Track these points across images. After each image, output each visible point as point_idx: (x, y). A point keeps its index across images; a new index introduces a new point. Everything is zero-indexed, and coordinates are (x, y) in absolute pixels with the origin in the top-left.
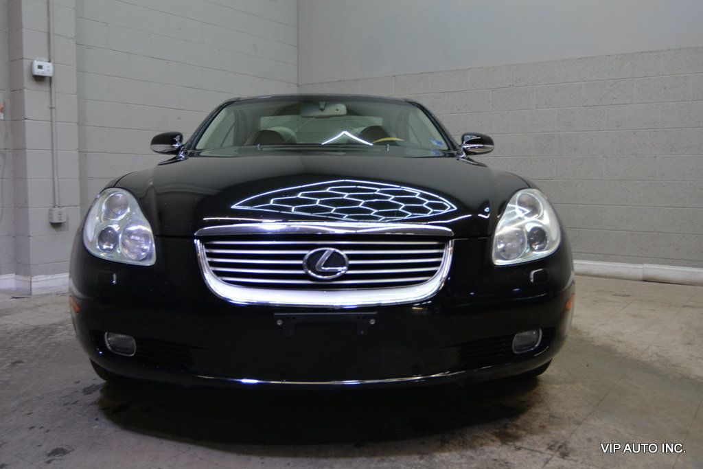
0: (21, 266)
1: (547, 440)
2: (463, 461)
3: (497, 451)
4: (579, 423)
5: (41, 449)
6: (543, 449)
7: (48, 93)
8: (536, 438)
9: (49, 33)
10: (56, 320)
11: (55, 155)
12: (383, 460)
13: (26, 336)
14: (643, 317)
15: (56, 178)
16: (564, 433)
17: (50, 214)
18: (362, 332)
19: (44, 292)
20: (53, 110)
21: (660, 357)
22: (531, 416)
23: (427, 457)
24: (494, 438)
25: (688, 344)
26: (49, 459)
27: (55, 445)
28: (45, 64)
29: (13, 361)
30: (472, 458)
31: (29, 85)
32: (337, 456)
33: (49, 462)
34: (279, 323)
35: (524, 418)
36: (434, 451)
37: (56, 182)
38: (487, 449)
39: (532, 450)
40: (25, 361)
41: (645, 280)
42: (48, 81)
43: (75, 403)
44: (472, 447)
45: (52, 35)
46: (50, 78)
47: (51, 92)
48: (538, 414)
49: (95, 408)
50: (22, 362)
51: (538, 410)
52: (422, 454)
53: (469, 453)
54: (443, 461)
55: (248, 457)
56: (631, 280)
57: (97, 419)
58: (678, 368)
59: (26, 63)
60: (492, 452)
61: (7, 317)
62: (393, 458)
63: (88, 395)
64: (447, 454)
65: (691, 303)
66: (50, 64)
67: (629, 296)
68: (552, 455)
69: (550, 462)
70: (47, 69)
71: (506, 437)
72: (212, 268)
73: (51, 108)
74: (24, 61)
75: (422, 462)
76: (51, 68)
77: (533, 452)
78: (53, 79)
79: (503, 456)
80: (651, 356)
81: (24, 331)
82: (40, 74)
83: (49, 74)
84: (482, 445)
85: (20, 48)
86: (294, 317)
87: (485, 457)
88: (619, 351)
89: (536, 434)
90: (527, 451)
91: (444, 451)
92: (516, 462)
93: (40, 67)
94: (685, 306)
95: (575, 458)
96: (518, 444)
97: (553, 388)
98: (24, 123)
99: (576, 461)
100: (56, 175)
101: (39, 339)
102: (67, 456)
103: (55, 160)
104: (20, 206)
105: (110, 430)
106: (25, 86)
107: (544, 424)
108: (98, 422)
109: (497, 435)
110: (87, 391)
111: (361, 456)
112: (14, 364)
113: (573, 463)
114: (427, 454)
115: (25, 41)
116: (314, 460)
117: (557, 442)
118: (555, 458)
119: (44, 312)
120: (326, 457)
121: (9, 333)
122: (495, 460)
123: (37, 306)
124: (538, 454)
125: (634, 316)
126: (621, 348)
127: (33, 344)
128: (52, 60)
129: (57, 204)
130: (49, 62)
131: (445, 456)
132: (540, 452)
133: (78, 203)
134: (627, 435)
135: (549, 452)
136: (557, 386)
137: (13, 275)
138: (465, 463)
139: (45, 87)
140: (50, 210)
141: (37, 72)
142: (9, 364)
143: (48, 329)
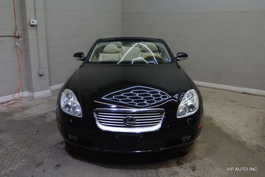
0: (30, 88)
1: (190, 165)
2: (166, 171)
3: (175, 168)
4: (201, 159)
5: (53, 165)
6: (188, 168)
7: (36, 30)
8: (187, 164)
9: (35, 9)
10: (45, 112)
11: (39, 51)
12: (144, 171)
13: (37, 119)
14: (235, 113)
15: (40, 59)
16: (196, 162)
17: (39, 71)
18: (139, 140)
19: (38, 97)
20: (38, 36)
21: (235, 132)
22: (188, 156)
23: (156, 170)
24: (176, 164)
25: (246, 126)
26: (56, 168)
27: (56, 163)
28: (34, 21)
29: (37, 130)
30: (168, 171)
31: (29, 28)
32: (132, 169)
33: (56, 169)
34: (117, 137)
35: (186, 156)
36: (159, 168)
37: (40, 60)
38: (173, 167)
39: (185, 168)
40: (40, 130)
41: (243, 93)
42: (35, 27)
43: (59, 148)
44: (169, 167)
45: (36, 9)
46: (36, 25)
47: (36, 29)
48: (190, 155)
49: (65, 151)
50: (39, 131)
51: (190, 154)
52: (155, 169)
53: (168, 169)
54: (160, 172)
55: (108, 169)
56: (238, 93)
57: (66, 154)
58: (238, 137)
59: (28, 21)
60: (174, 169)
61: (29, 110)
62: (147, 170)
63: (62, 145)
64: (162, 169)
65: (254, 106)
66: (36, 20)
67: (235, 102)
68: (190, 170)
69: (189, 173)
70: (35, 22)
71: (179, 164)
72: (98, 120)
73: (37, 35)
74: (27, 20)
75: (155, 172)
76: (36, 22)
77: (185, 169)
78: (37, 25)
79: (177, 170)
80: (231, 132)
81: (36, 117)
82: (33, 24)
83: (36, 24)
84: (172, 166)
85: (26, 15)
86: (121, 136)
87: (172, 170)
88: (222, 129)
89: (188, 163)
90: (184, 169)
91: (161, 168)
92: (180, 172)
93: (33, 22)
94: (252, 108)
95: (196, 171)
96: (182, 166)
97: (197, 145)
98: (29, 41)
99: (196, 172)
100: (40, 58)
101: (42, 120)
102: (61, 167)
103: (39, 53)
104: (28, 69)
105: (70, 159)
106: (28, 28)
107: (191, 159)
108: (66, 155)
109: (177, 163)
110: (61, 143)
111: (138, 169)
112: (37, 131)
113: (195, 173)
114: (156, 169)
115: (27, 13)
116: (126, 170)
117: (192, 166)
118: (191, 171)
119: (40, 108)
120: (129, 169)
121: (32, 118)
122: (174, 171)
123: (37, 105)
124: (186, 170)
125: (233, 112)
126: (223, 128)
127: (41, 123)
128: (36, 19)
129: (41, 68)
130: (35, 19)
131: (161, 170)
132: (187, 169)
133: (47, 67)
134: (213, 164)
135: (190, 169)
136: (198, 144)
137: (27, 92)
138: (166, 172)
139: (35, 28)
140: (38, 70)
141: (32, 24)
142: (36, 132)
143: (44, 116)
